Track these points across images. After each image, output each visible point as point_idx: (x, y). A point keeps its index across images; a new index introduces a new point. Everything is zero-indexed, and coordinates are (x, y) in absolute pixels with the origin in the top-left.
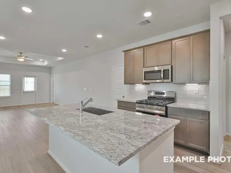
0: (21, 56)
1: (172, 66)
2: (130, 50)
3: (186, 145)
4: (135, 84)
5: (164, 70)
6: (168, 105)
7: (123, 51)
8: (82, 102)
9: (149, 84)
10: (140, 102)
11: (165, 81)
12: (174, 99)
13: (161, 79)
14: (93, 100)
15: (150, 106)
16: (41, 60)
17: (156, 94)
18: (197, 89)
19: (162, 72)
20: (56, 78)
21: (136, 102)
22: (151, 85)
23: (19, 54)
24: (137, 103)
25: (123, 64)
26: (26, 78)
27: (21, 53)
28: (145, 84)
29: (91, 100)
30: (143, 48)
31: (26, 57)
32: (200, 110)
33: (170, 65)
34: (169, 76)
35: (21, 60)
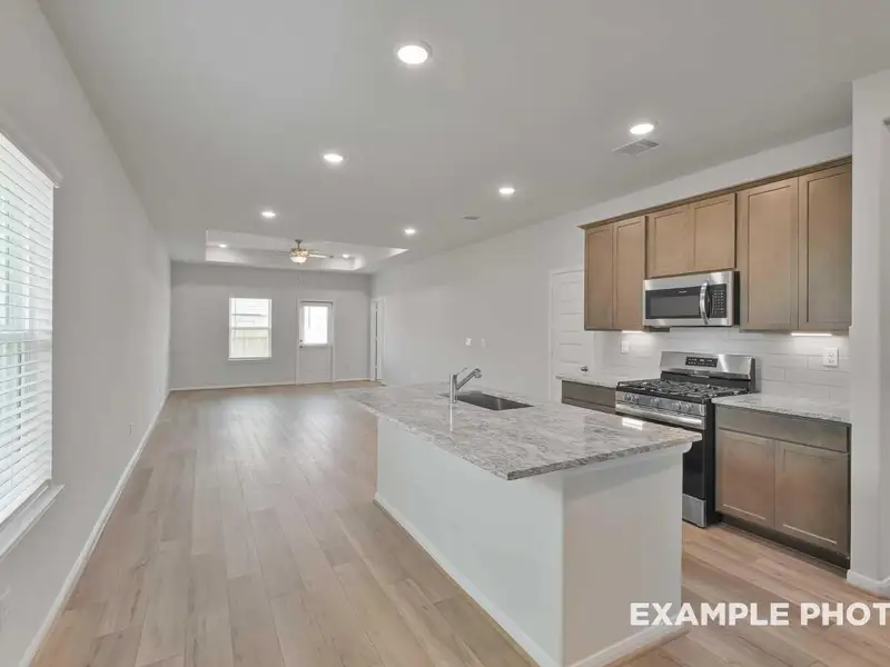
0: (300, 250)
1: (737, 277)
2: (605, 223)
3: (772, 528)
4: (620, 330)
5: (709, 288)
6: (714, 401)
7: (582, 227)
8: (455, 377)
9: (666, 329)
10: (630, 388)
11: (712, 321)
12: (749, 380)
13: (699, 317)
14: (482, 373)
15: (657, 399)
16: (346, 256)
17: (687, 364)
18: (834, 350)
19: (703, 294)
20: (386, 308)
21: (615, 385)
22: (673, 333)
23: (295, 245)
24: (619, 389)
25: (582, 267)
26: (306, 308)
27: (299, 242)
28: (651, 329)
29: (476, 374)
30: (643, 217)
31: (310, 252)
32: (818, 419)
33: (730, 273)
34: (725, 306)
35: (300, 259)
